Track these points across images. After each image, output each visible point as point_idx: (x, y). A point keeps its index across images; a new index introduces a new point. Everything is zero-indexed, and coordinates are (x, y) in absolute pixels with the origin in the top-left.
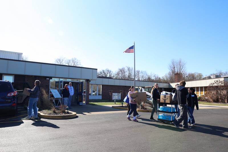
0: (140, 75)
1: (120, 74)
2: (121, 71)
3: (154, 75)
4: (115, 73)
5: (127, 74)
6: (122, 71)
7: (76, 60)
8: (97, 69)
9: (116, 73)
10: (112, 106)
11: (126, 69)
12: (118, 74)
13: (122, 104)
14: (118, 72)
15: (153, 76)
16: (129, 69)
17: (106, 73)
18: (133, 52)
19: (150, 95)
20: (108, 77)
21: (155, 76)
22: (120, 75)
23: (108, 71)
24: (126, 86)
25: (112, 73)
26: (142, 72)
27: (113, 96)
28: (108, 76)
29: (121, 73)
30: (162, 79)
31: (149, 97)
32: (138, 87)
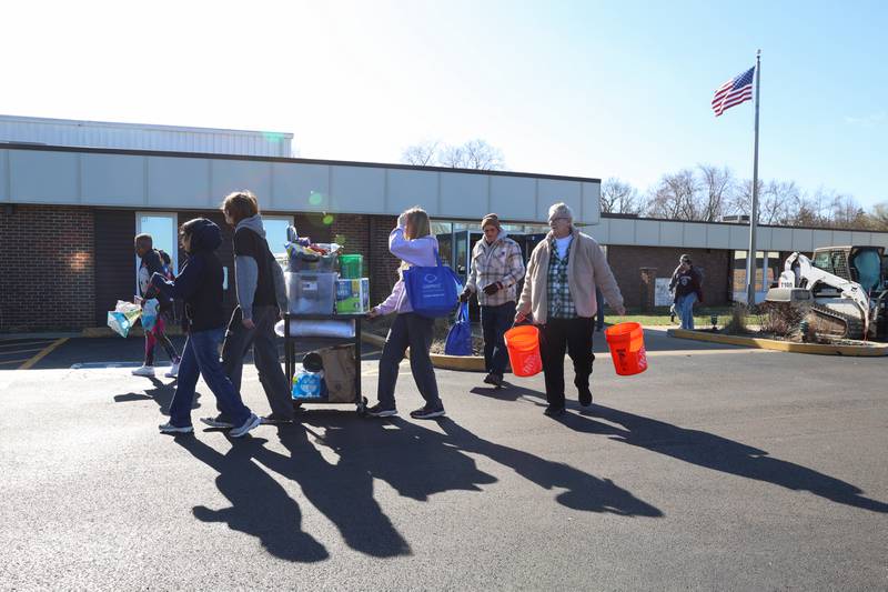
0: (762, 200)
1: (669, 202)
2: (675, 186)
3: (835, 196)
4: (646, 195)
5: (701, 199)
6: (680, 185)
7: (484, 150)
8: (599, 181)
9: (652, 198)
10: (669, 330)
11: (698, 177)
12: (661, 200)
13: (714, 322)
14: (662, 191)
15: (829, 203)
16: (711, 178)
17: (608, 198)
18: (750, 98)
19: (839, 287)
20: (613, 212)
21: (836, 204)
22: (671, 204)
23: (616, 187)
24: (708, 250)
25: (631, 194)
26: (774, 189)
27: (657, 290)
28: (616, 209)
29: (673, 194)
30: (875, 214)
31: (834, 293)
32: (765, 252)
